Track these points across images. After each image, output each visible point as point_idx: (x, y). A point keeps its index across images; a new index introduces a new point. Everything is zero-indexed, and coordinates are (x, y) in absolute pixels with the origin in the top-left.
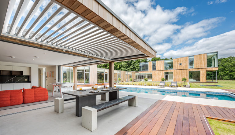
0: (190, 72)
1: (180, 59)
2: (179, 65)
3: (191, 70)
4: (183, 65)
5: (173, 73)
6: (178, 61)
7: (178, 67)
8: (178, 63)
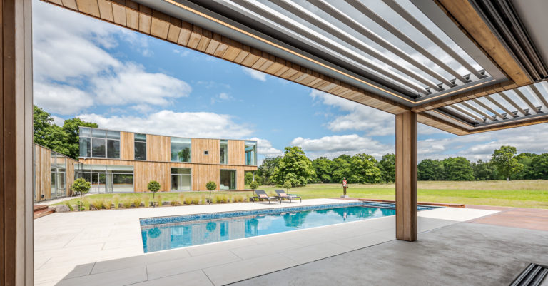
0: (222, 171)
1: (205, 141)
2: (203, 154)
3: (225, 168)
4: (210, 154)
5: (192, 171)
6: (201, 146)
7: (201, 158)
8: (201, 149)
